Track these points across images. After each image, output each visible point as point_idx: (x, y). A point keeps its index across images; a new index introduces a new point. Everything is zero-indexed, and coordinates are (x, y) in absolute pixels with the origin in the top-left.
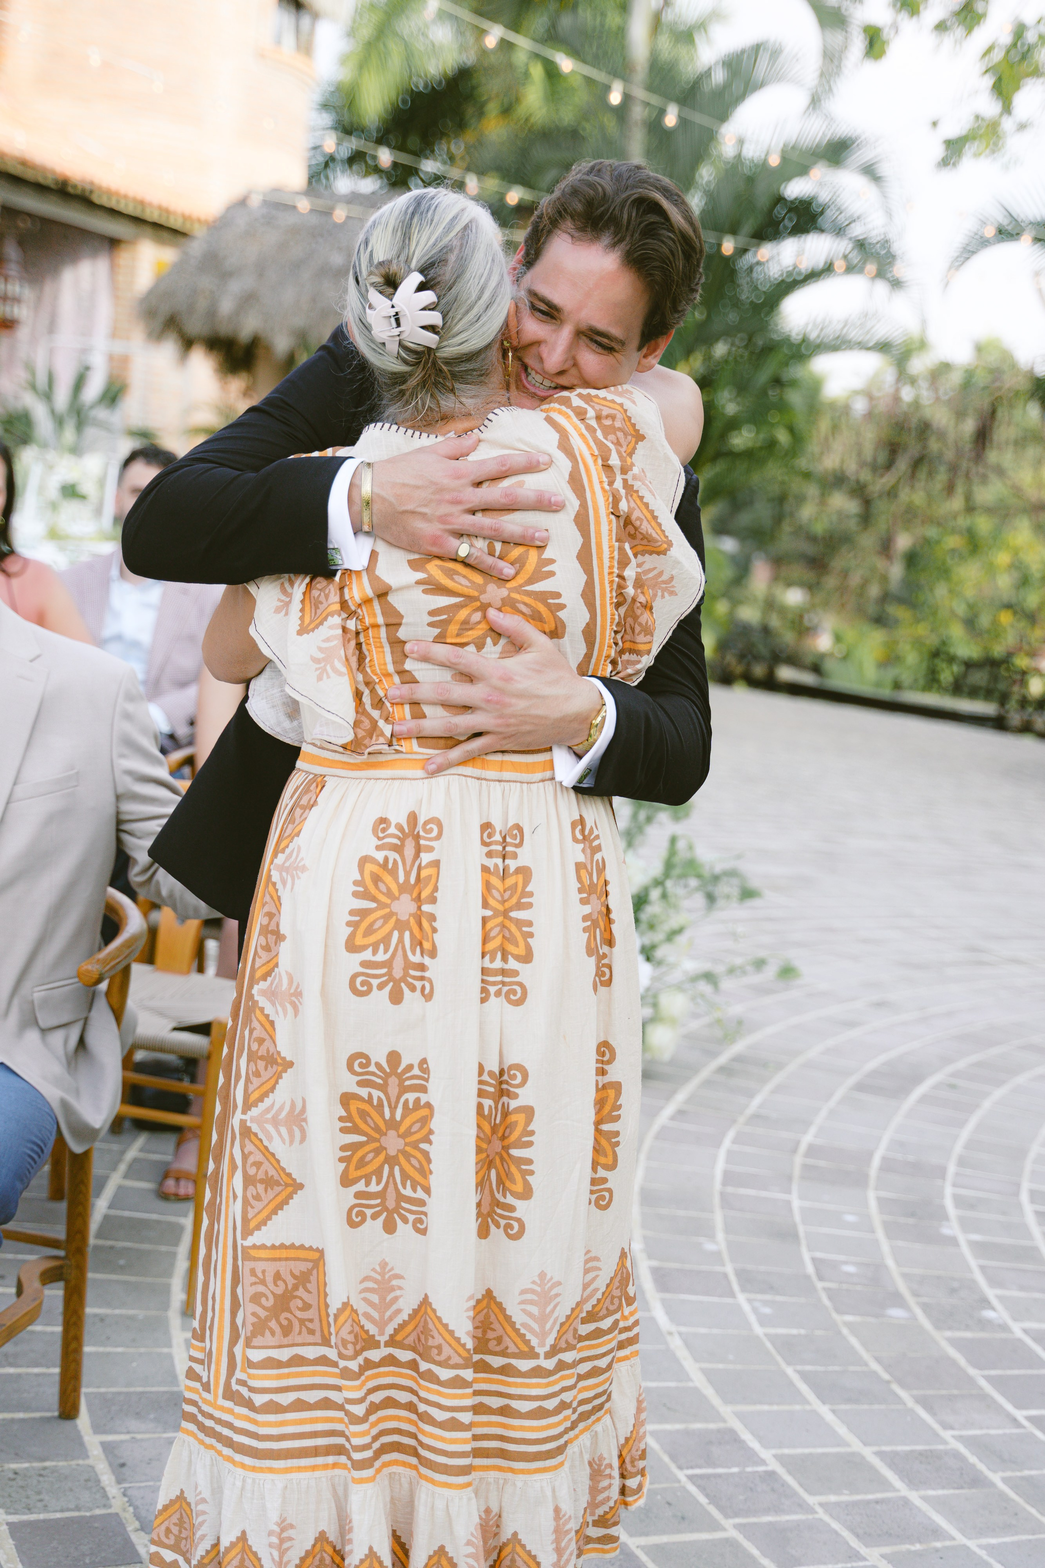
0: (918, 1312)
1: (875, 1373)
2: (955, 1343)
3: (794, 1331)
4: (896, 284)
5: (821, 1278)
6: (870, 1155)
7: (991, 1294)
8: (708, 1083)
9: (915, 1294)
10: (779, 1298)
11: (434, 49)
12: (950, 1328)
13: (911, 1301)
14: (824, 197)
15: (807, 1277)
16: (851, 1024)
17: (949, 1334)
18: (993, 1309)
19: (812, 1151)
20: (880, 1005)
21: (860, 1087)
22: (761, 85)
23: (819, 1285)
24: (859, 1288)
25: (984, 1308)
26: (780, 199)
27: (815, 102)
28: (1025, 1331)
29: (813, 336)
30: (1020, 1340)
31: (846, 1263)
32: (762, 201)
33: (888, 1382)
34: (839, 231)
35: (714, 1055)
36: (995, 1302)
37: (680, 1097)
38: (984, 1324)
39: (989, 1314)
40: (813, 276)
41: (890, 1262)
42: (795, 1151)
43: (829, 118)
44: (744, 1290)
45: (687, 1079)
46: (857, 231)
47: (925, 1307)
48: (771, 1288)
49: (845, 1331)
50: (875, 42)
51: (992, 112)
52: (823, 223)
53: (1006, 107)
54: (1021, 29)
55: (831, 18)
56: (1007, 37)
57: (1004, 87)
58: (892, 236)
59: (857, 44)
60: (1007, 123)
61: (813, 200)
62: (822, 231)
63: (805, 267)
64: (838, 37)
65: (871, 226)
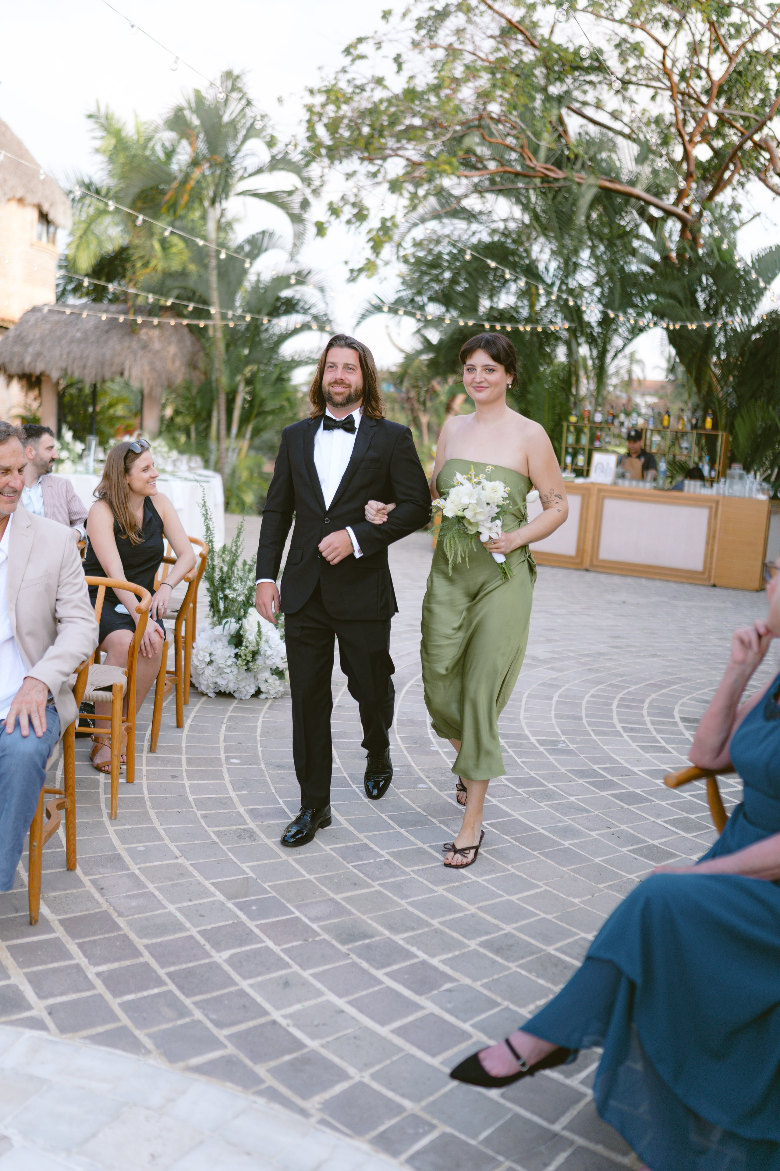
11: (110, 239)
14: (297, 296)
22: (266, 250)
26: (278, 299)
27: (292, 256)
29: (296, 358)
32: (271, 300)
34: (305, 312)
40: (296, 331)
41: (413, 764)
43: (297, 262)
46: (313, 311)
50: (321, 229)
51: (372, 257)
52: (298, 308)
53: (378, 254)
54: (384, 221)
55: (296, 219)
56: (378, 225)
57: (377, 247)
58: (329, 312)
59: (312, 230)
60: (379, 262)
61: (293, 298)
62: (298, 312)
63: (291, 327)
64: (300, 227)
65: (319, 309)
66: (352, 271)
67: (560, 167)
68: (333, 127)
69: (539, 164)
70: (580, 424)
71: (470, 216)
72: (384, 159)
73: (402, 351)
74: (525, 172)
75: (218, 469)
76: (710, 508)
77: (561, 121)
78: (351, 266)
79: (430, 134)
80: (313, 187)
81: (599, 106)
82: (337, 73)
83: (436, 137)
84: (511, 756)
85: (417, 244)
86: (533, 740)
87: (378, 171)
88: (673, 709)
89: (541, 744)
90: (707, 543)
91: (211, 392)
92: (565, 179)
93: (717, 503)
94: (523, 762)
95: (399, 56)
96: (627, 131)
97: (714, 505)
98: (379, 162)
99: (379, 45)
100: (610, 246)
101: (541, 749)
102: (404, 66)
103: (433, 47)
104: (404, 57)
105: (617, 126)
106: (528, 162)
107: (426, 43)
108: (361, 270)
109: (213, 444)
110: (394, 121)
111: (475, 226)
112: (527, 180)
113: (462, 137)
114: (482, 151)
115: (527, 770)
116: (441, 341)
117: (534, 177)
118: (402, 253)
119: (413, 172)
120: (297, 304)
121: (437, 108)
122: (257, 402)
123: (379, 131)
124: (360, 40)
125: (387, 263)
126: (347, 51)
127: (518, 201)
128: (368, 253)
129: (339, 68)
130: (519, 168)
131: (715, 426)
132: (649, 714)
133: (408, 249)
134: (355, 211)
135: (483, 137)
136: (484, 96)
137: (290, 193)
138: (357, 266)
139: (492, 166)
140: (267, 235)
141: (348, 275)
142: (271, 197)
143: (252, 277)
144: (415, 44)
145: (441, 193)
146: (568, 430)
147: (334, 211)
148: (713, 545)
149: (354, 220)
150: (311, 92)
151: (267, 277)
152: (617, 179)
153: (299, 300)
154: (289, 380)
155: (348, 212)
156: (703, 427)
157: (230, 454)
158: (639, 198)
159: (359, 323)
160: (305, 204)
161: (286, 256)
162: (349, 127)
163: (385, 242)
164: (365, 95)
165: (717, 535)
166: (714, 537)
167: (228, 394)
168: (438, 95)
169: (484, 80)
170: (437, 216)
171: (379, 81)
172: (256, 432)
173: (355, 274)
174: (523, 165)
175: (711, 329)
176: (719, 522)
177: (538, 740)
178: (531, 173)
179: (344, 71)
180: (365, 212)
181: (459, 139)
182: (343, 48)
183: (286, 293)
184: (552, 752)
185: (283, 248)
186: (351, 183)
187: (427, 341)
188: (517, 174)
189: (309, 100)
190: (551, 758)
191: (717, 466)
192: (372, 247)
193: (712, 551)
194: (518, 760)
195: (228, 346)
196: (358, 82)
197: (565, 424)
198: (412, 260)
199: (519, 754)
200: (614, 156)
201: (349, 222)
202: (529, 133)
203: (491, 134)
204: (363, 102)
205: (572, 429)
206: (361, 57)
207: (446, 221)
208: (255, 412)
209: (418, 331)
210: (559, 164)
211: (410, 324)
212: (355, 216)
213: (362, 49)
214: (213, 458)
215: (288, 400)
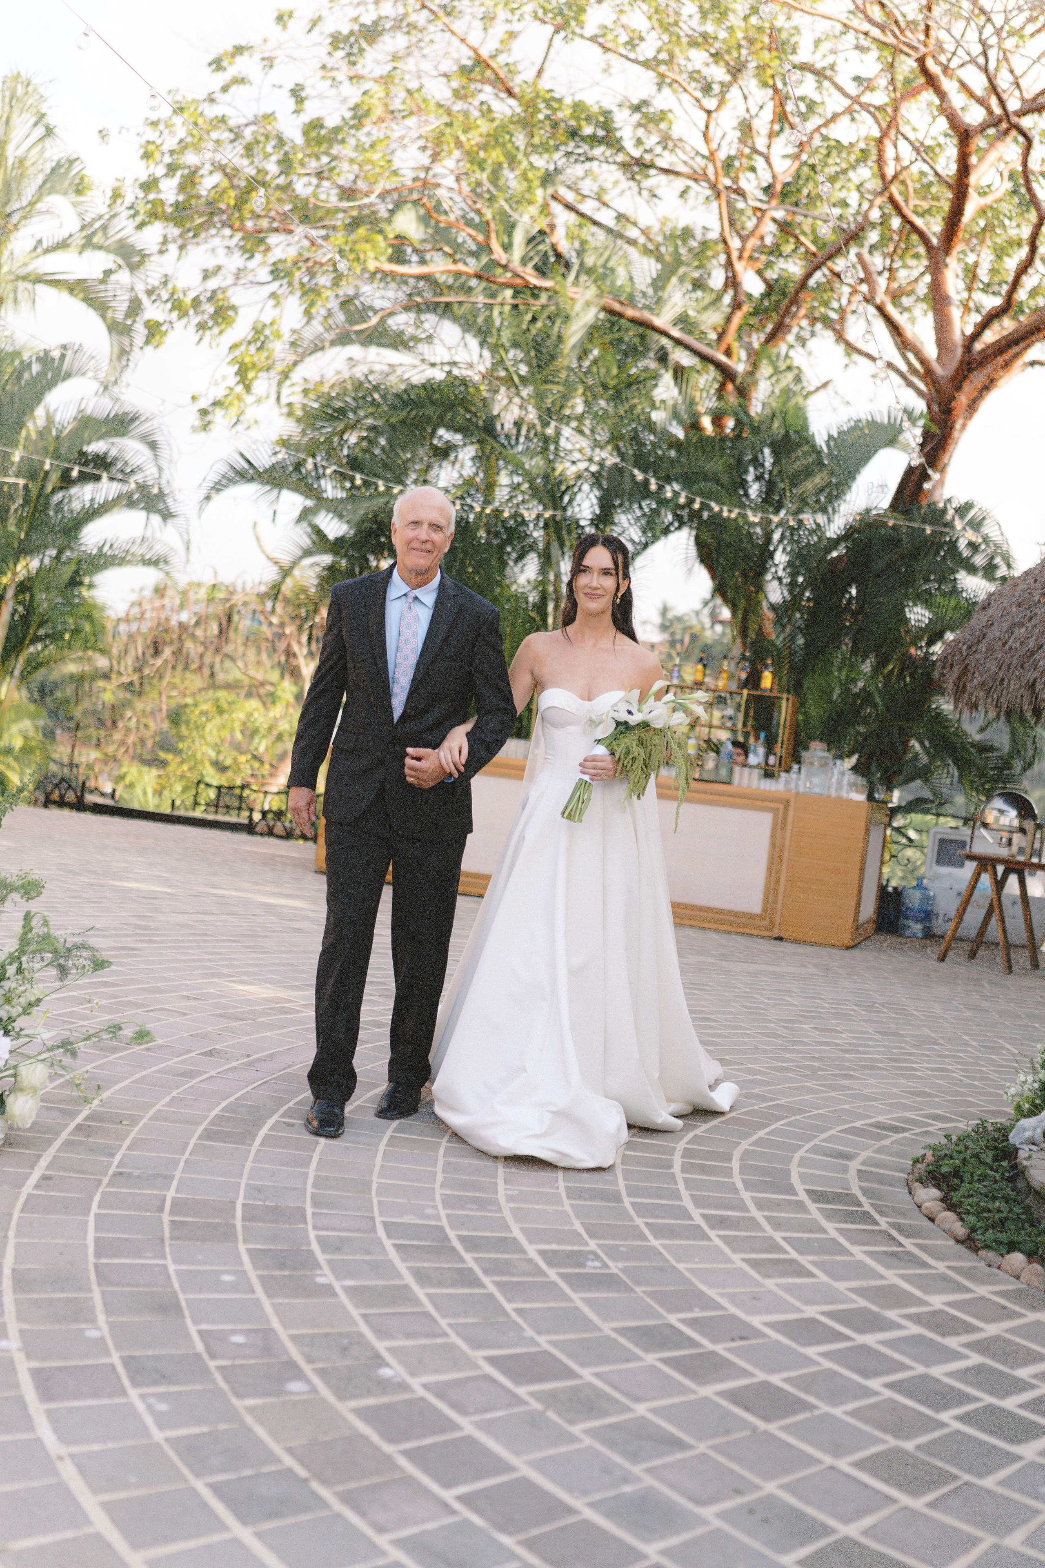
0: (316, 1381)
1: (290, 1470)
2: (363, 1413)
3: (196, 1430)
5: (212, 1356)
7: (381, 1346)
9: (310, 1360)
10: (173, 1389)
12: (354, 1397)
13: (307, 1368)
15: (198, 1356)
17: (354, 1404)
18: (388, 1365)
23: (212, 1364)
24: (252, 1361)
25: (380, 1366)
28: (426, 1386)
30: (422, 1399)
31: (234, 1332)
33: (306, 1480)
36: (387, 1356)
38: (385, 1385)
39: (386, 1372)
41: (276, 1324)
44: (135, 1384)
47: (322, 1373)
48: (163, 1378)
49: (249, 1420)
84: (491, 1296)
86: (532, 1251)
88: (788, 1173)
89: (550, 1263)
94: (519, 1311)
101: (552, 1274)
115: (529, 1332)
132: (748, 1185)
177: (541, 1253)
184: (579, 1282)
190: (577, 1298)
194: (509, 1307)
199: (510, 1290)
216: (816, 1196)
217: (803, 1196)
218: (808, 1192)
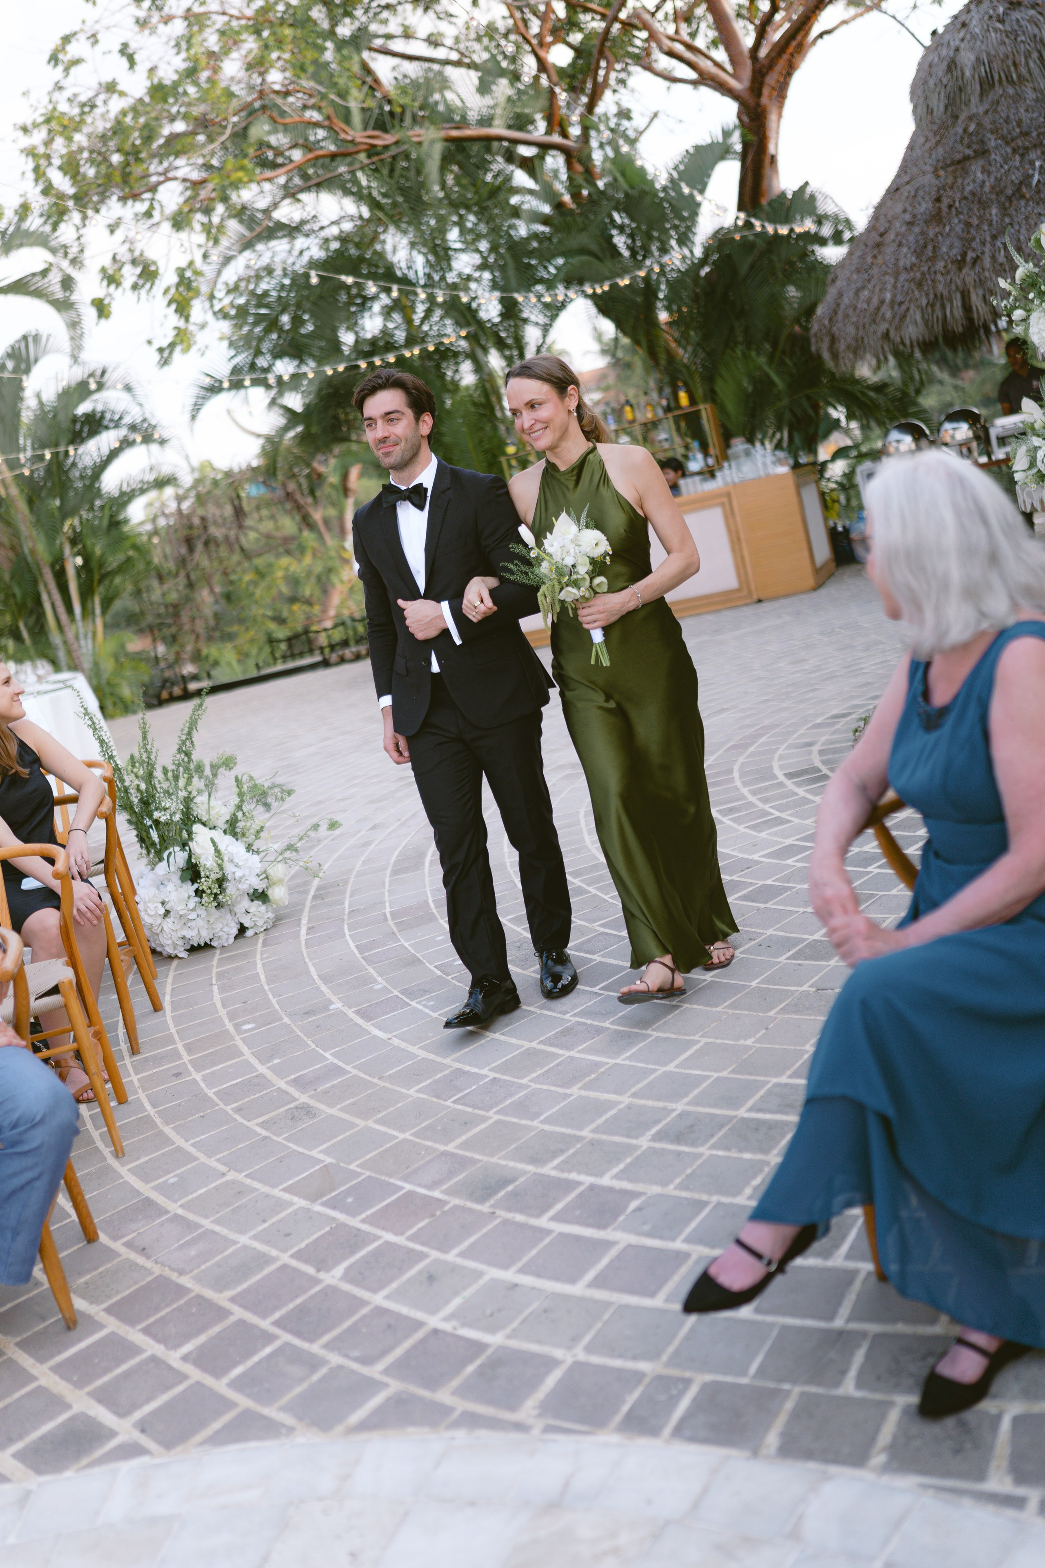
4: (162, 442)
5: (447, 974)
6: (426, 902)
8: (312, 908)
10: (433, 994)
14: (99, 408)
15: (439, 977)
16: (367, 844)
19: (394, 915)
20: (374, 827)
21: (395, 872)
22: (36, 361)
23: (449, 978)
26: (75, 420)
27: (75, 356)
29: (125, 489)
32: (66, 424)
34: (117, 424)
35: (307, 892)
37: (304, 921)
40: (114, 454)
42: (386, 919)
43: (84, 363)
45: (302, 911)
46: (127, 420)
48: (426, 992)
50: (101, 308)
51: (181, 324)
52: (105, 423)
53: (187, 319)
54: (181, 272)
55: (63, 305)
56: (175, 279)
57: (182, 308)
58: (148, 415)
59: (89, 314)
60: (192, 328)
61: (94, 411)
62: (107, 428)
63: (105, 451)
64: (72, 314)
65: (134, 415)
66: (161, 350)
67: (385, 130)
68: (70, 167)
69: (357, 133)
70: (521, 454)
71: (292, 230)
72: (153, 189)
73: (259, 436)
74: (342, 150)
75: (74, 667)
76: (722, 505)
77: (367, 69)
78: (156, 345)
79: (201, 138)
80: (70, 256)
81: (407, 35)
82: (49, 93)
83: (211, 139)
85: (234, 290)
87: (152, 207)
88: (771, 767)
90: (733, 550)
91: (30, 570)
92: (397, 143)
93: (728, 495)
95: (125, 46)
96: (454, 56)
97: (725, 500)
98: (147, 196)
99: (94, 38)
100: (482, 212)
102: (137, 57)
103: (167, 20)
104: (133, 46)
105: (440, 53)
106: (343, 136)
107: (155, 18)
108: (172, 345)
109: (56, 638)
110: (149, 134)
111: (301, 242)
112: (348, 160)
113: (246, 129)
114: (278, 139)
116: (307, 407)
117: (357, 152)
118: (217, 308)
119: (198, 195)
120: (102, 417)
121: (201, 100)
122: (94, 564)
123: (133, 155)
124: (66, 39)
125: (203, 326)
126: (54, 59)
127: (347, 192)
128: (174, 320)
129: (51, 86)
130: (332, 148)
131: (693, 401)
133: (224, 301)
134: (138, 270)
135: (273, 120)
136: (258, 65)
137: (44, 273)
138: (165, 343)
139: (297, 155)
140: (30, 340)
141: (157, 357)
142: (19, 287)
143: (30, 402)
144: (142, 24)
145: (241, 213)
146: (510, 467)
147: (112, 279)
148: (741, 550)
149: (141, 282)
150: (25, 130)
151: (50, 396)
152: (464, 123)
153: (103, 413)
154: (126, 521)
155: (130, 274)
156: (679, 407)
157: (82, 642)
158: (500, 139)
159: (193, 417)
160: (67, 283)
161: (67, 360)
162: (92, 161)
163: (192, 298)
164: (98, 111)
165: (742, 536)
166: (739, 539)
167: (52, 566)
168: (196, 83)
169: (250, 44)
170: (247, 245)
171: (111, 88)
172: (107, 603)
173: (166, 354)
174: (337, 141)
175: (647, 279)
176: (738, 519)
178: (351, 148)
179: (59, 87)
180: (153, 268)
181: (241, 134)
182: (47, 57)
183: (83, 408)
185: (58, 351)
186: (120, 234)
187: (288, 410)
188: (333, 156)
189: (26, 141)
191: (712, 451)
192: (176, 311)
193: (742, 558)
195: (30, 502)
196: (83, 98)
197: (503, 459)
198: (233, 312)
200: (449, 95)
201: (135, 287)
202: (333, 97)
203: (283, 113)
204: (98, 123)
205: (514, 463)
206: (76, 62)
207: (260, 247)
208: (97, 577)
209: (273, 402)
210: (382, 125)
211: (259, 396)
212: (140, 276)
213: (73, 50)
214: (62, 655)
215: (135, 547)
216: (789, 776)
217: (782, 778)
218: (786, 775)
